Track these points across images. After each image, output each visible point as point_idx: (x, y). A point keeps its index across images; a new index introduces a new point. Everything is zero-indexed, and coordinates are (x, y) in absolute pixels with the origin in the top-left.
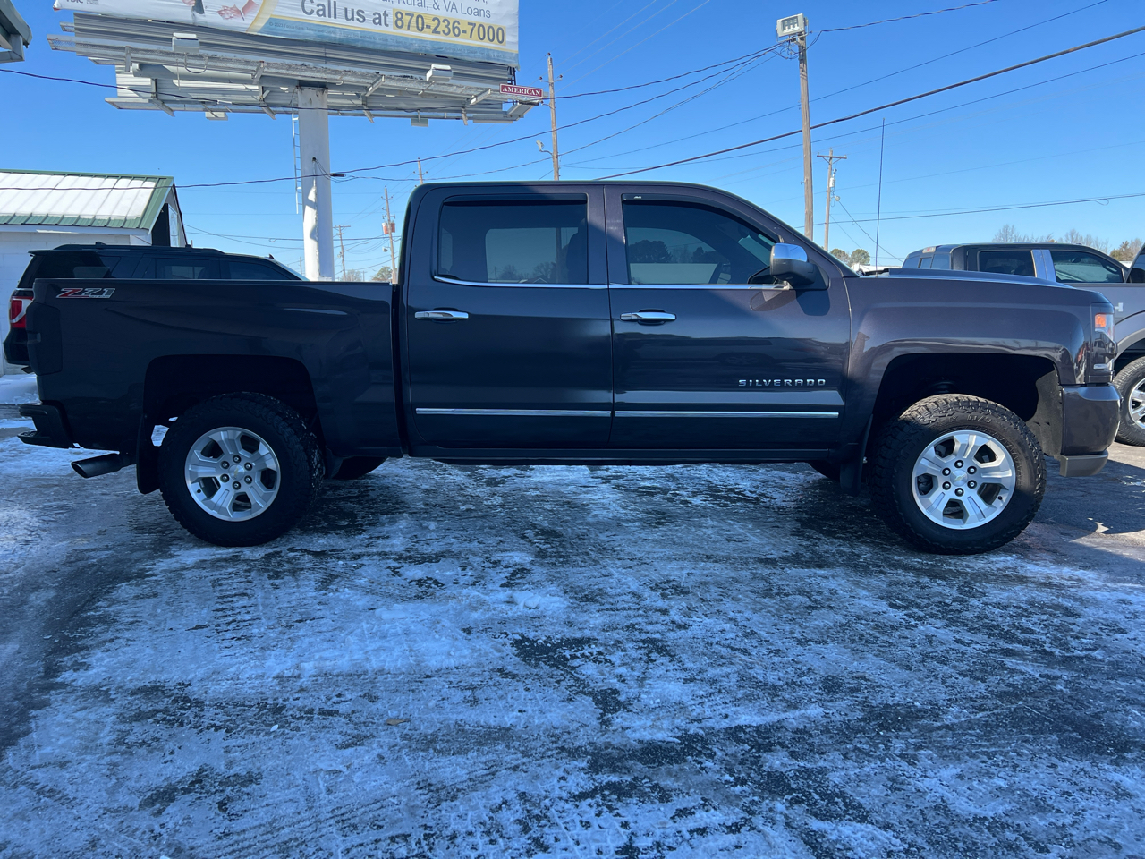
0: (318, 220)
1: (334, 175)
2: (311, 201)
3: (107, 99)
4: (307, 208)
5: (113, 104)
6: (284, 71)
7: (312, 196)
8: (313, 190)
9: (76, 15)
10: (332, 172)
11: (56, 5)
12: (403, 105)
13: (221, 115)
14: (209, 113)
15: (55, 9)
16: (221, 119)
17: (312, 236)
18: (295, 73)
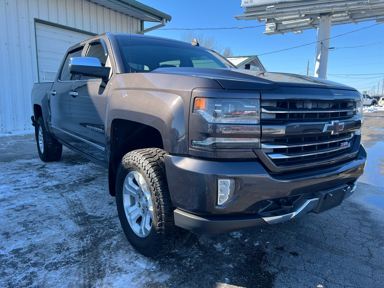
0: (320, 67)
1: (330, 48)
2: (318, 59)
3: (263, 33)
4: (317, 62)
5: (265, 34)
6: (309, 11)
7: (319, 58)
8: (320, 55)
9: (246, 8)
10: (329, 48)
11: (241, 6)
12: (368, 15)
13: (300, 32)
14: (295, 32)
15: (241, 7)
16: (300, 33)
17: (317, 73)
18: (313, 11)
